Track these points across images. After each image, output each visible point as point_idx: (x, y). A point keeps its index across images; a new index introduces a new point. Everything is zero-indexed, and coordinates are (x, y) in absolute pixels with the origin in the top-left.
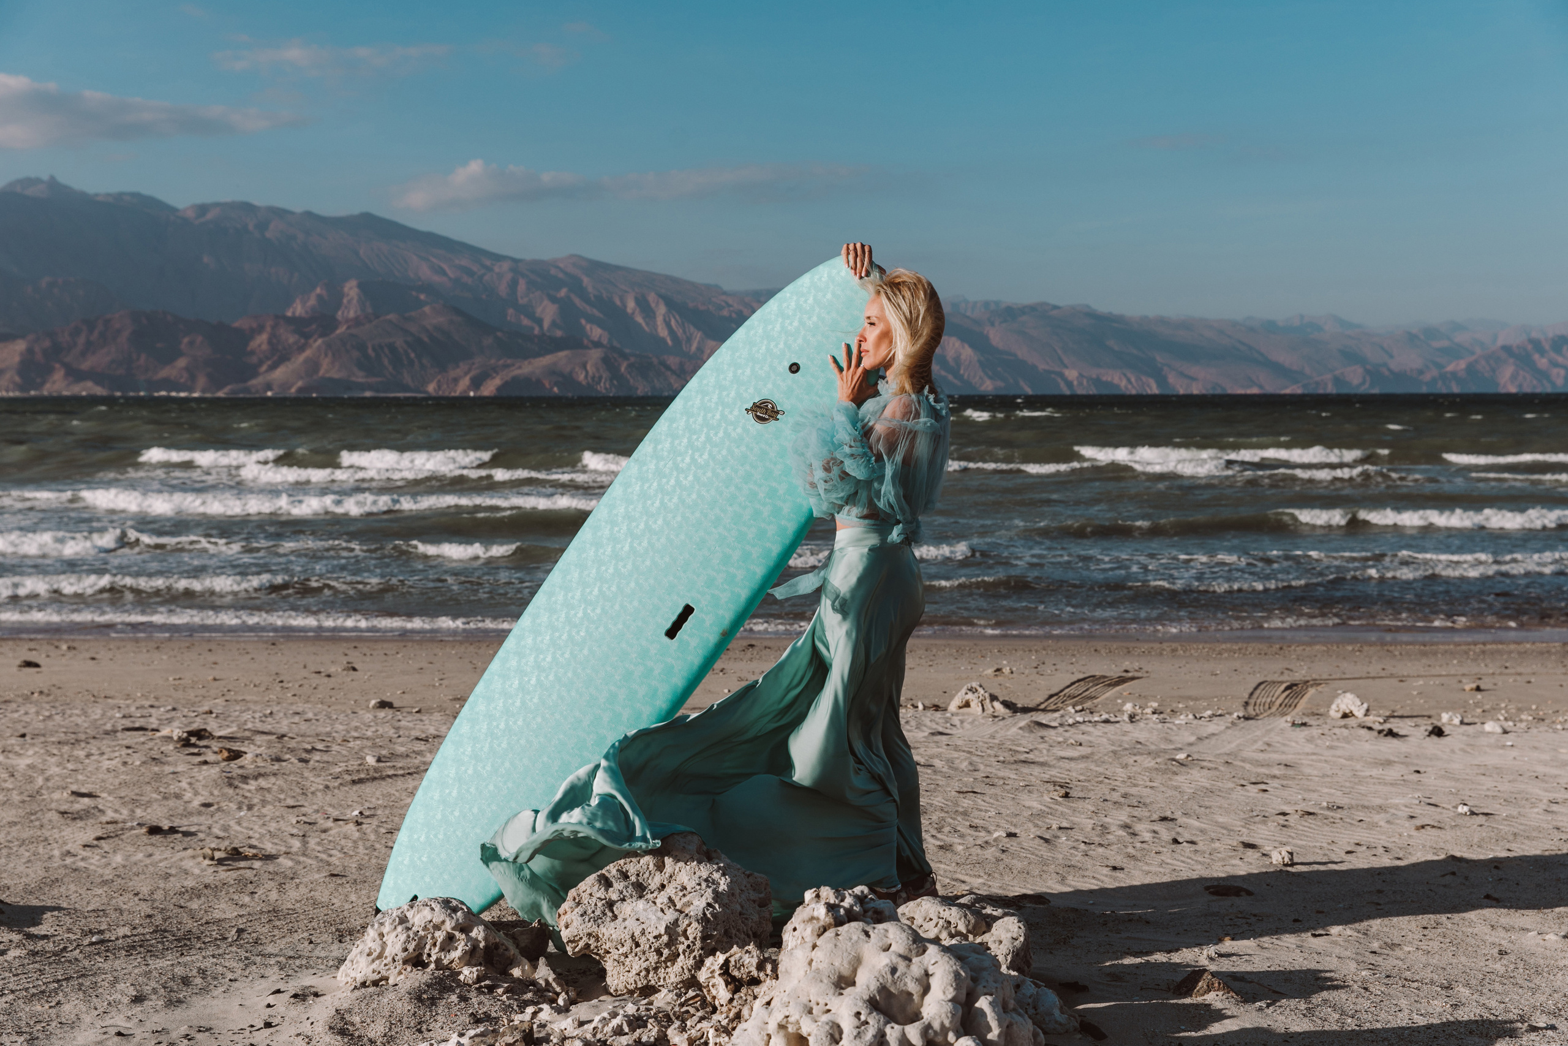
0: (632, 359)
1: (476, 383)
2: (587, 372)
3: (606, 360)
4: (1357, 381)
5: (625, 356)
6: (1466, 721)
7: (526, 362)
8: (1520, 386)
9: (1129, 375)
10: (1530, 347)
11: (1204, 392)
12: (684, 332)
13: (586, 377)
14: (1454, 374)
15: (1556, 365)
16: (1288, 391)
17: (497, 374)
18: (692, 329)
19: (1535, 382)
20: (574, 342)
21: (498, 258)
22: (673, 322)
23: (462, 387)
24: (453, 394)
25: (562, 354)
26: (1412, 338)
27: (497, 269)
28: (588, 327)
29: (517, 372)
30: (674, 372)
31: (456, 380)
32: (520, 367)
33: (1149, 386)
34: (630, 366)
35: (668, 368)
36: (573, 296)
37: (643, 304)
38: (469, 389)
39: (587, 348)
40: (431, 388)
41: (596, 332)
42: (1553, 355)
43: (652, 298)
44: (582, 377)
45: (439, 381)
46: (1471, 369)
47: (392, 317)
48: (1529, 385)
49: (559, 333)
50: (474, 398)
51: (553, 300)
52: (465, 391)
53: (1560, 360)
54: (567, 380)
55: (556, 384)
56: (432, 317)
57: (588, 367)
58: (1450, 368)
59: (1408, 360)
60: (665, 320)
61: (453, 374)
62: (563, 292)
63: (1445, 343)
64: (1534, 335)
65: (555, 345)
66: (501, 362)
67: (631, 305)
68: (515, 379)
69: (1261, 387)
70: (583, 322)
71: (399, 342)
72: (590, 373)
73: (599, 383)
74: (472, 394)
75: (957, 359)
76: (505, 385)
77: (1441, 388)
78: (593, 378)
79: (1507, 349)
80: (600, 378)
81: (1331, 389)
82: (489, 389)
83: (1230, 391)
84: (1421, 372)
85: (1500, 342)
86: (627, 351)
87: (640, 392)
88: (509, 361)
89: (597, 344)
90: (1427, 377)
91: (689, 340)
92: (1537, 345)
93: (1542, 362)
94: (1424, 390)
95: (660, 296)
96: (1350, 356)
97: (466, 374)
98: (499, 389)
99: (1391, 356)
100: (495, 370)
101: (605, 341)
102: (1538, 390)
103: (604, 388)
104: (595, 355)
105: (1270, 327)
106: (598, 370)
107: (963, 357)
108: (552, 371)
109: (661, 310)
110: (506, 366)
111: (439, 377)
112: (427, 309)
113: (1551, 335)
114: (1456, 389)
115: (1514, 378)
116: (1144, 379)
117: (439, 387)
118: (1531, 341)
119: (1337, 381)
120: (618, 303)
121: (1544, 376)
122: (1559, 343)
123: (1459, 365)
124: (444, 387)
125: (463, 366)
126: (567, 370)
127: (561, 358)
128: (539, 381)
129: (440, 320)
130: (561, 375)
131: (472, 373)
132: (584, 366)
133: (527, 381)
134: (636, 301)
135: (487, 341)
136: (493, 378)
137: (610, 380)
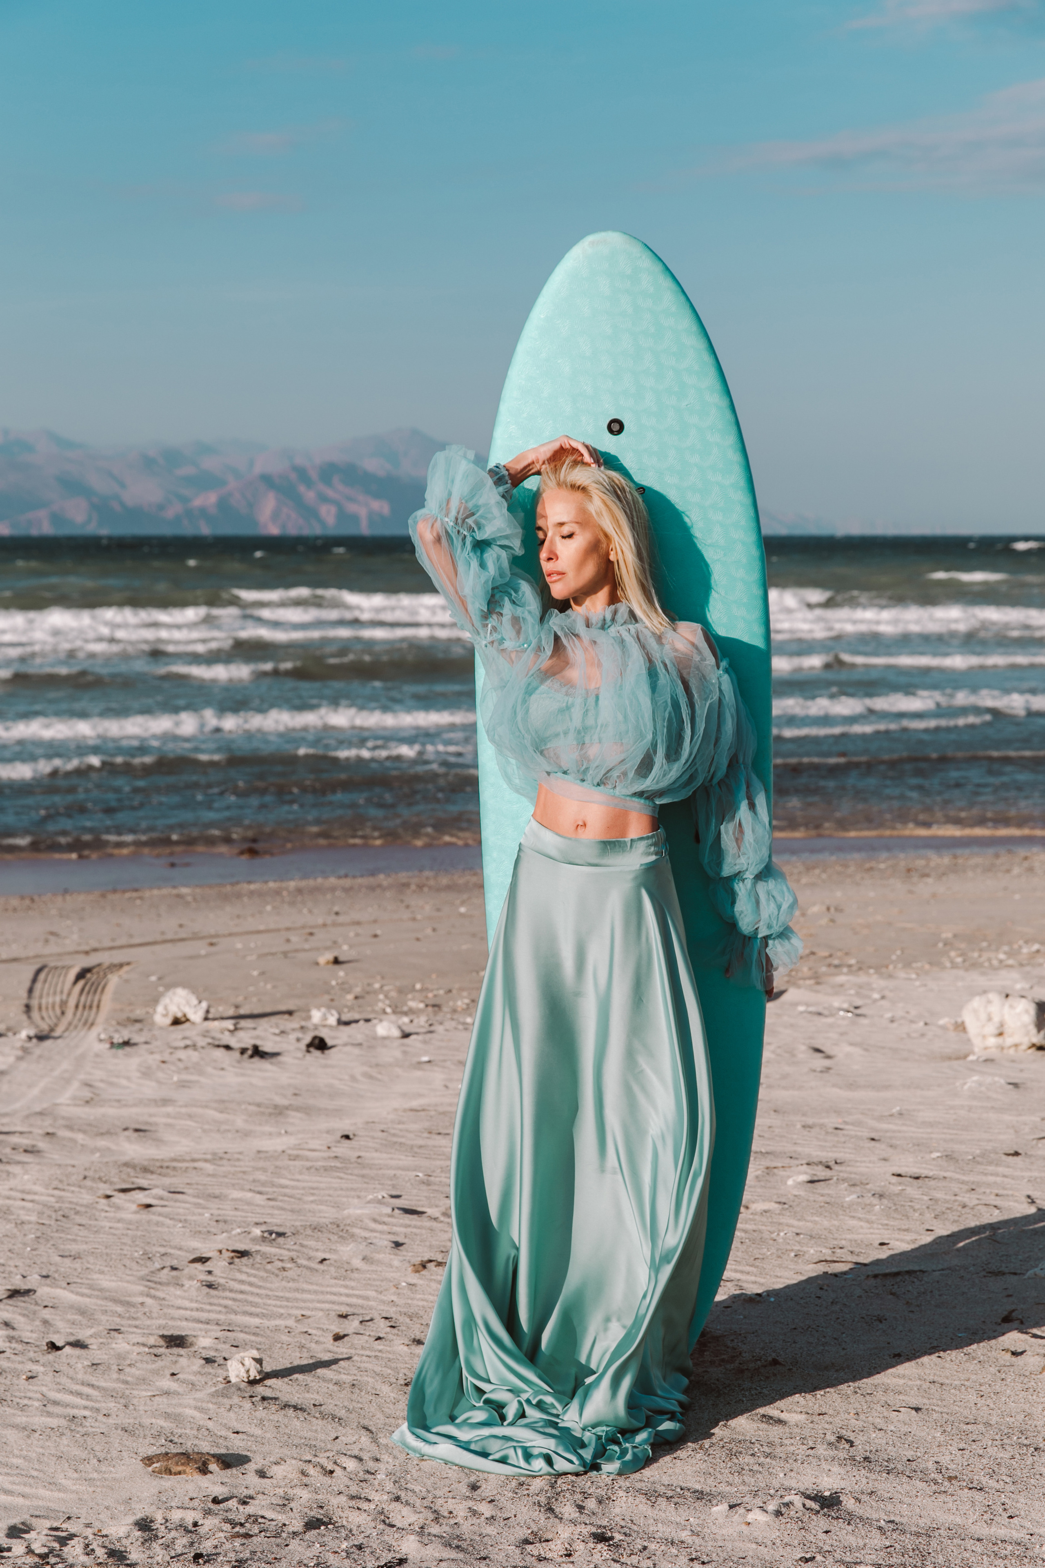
4: (80, 519)
6: (346, 1017)
8: (284, 526)
10: (294, 476)
14: (203, 511)
15: (324, 499)
19: (301, 521)
26: (148, 463)
42: (321, 486)
46: (223, 504)
48: (294, 525)
53: (330, 493)
58: (197, 502)
59: (144, 492)
63: (190, 470)
64: (299, 461)
77: (187, 529)
79: (267, 480)
81: (47, 529)
84: (161, 507)
85: (258, 469)
90: (170, 513)
92: (302, 473)
93: (310, 496)
94: (167, 531)
96: (71, 485)
99: (123, 486)
102: (305, 533)
113: (318, 462)
114: (205, 530)
115: (275, 515)
118: (296, 469)
119: (56, 519)
121: (310, 513)
122: (329, 472)
123: (209, 499)
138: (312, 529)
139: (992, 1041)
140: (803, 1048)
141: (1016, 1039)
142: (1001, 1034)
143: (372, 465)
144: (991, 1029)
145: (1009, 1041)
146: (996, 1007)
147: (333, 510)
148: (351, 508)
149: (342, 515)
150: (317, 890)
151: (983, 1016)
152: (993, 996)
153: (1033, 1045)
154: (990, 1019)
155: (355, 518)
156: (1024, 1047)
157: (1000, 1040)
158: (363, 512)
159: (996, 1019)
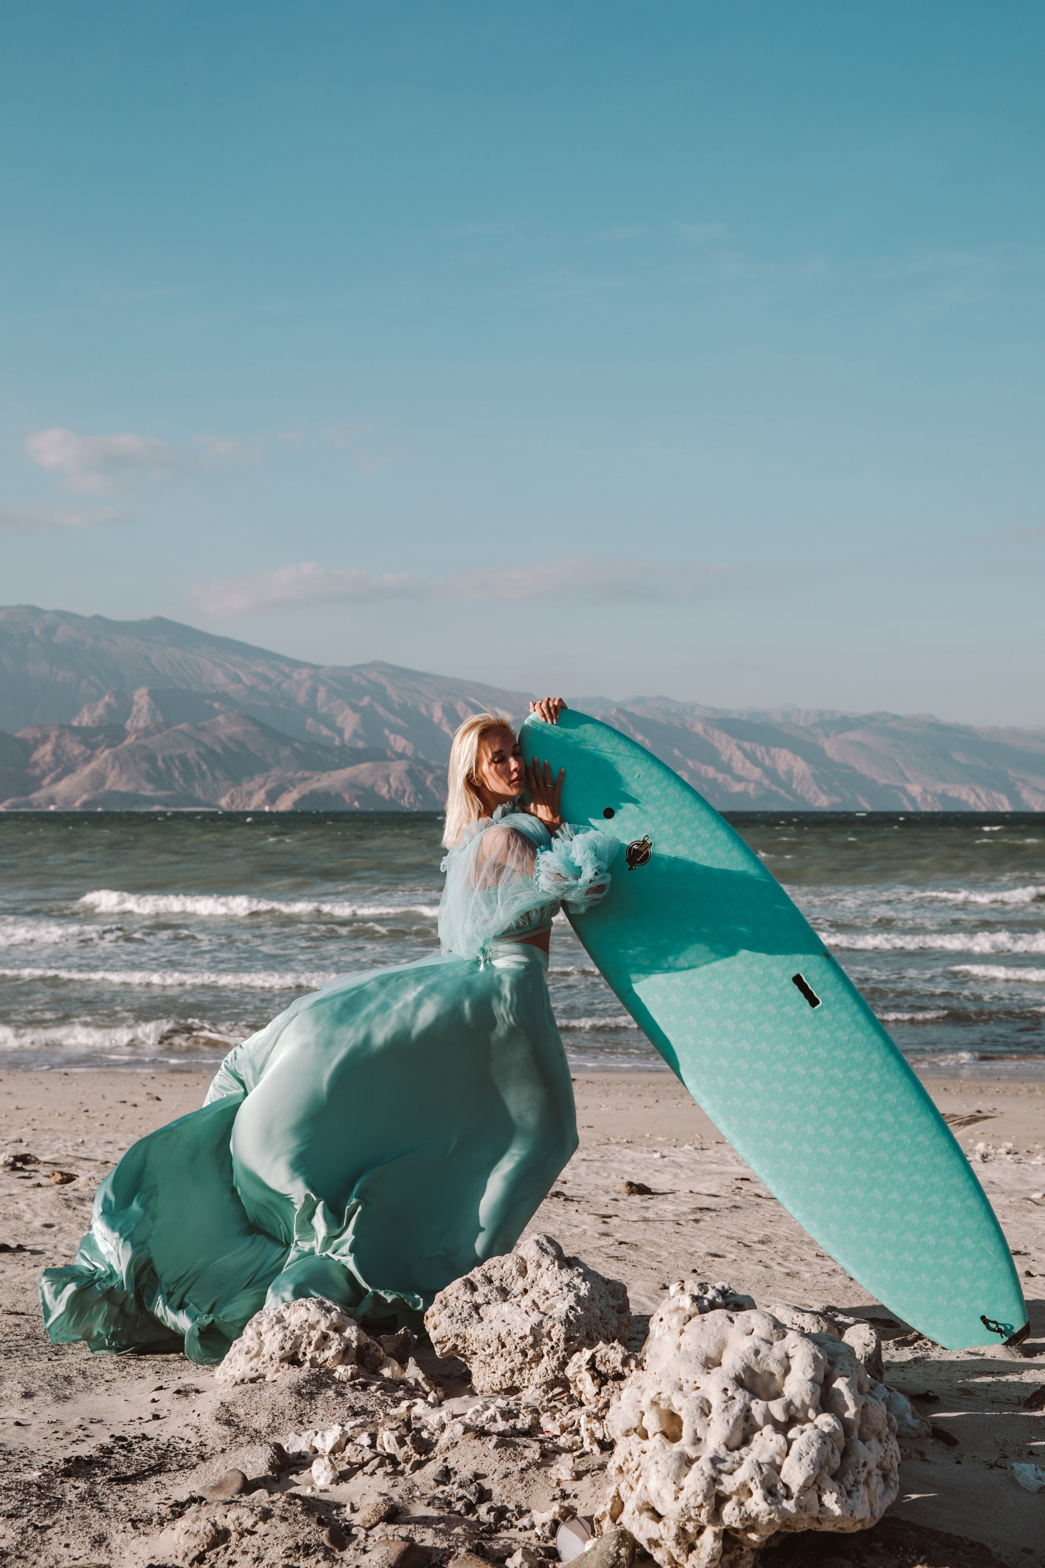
0: (438, 773)
1: (272, 797)
2: (390, 786)
3: (410, 773)
5: (432, 769)
7: (325, 775)
9: (978, 790)
13: (389, 791)
17: (295, 787)
20: (377, 753)
21: (298, 665)
23: (257, 802)
24: (247, 809)
25: (363, 766)
27: (296, 676)
28: (392, 737)
29: (315, 785)
31: (250, 794)
32: (318, 780)
33: (1000, 803)
34: (436, 779)
36: (376, 705)
37: (451, 713)
38: (264, 803)
39: (390, 759)
40: (224, 802)
41: (400, 743)
43: (460, 706)
44: (384, 791)
45: (232, 795)
47: (183, 726)
49: (361, 744)
50: (271, 813)
51: (355, 708)
52: (260, 806)
54: (369, 793)
55: (358, 798)
56: (226, 726)
57: (391, 780)
61: (247, 787)
62: (366, 701)
65: (354, 757)
66: (299, 775)
67: (438, 714)
68: (313, 794)
70: (387, 732)
71: (191, 754)
72: (394, 787)
73: (403, 797)
74: (267, 809)
75: (789, 773)
76: (303, 799)
78: (397, 791)
80: (404, 792)
82: (285, 804)
86: (433, 763)
88: (307, 774)
89: (401, 756)
95: (469, 705)
97: (261, 787)
98: (295, 804)
100: (293, 783)
101: (409, 753)
103: (408, 802)
104: (398, 768)
106: (401, 783)
107: (795, 771)
108: (353, 785)
110: (304, 779)
111: (233, 790)
112: (221, 718)
116: (995, 794)
117: (232, 801)
120: (424, 711)
124: (238, 801)
125: (259, 780)
126: (369, 782)
127: (362, 771)
128: (338, 796)
129: (235, 730)
130: (363, 788)
131: (269, 786)
132: (387, 779)
133: (326, 795)
134: (444, 710)
135: (285, 752)
136: (290, 792)
137: (416, 794)
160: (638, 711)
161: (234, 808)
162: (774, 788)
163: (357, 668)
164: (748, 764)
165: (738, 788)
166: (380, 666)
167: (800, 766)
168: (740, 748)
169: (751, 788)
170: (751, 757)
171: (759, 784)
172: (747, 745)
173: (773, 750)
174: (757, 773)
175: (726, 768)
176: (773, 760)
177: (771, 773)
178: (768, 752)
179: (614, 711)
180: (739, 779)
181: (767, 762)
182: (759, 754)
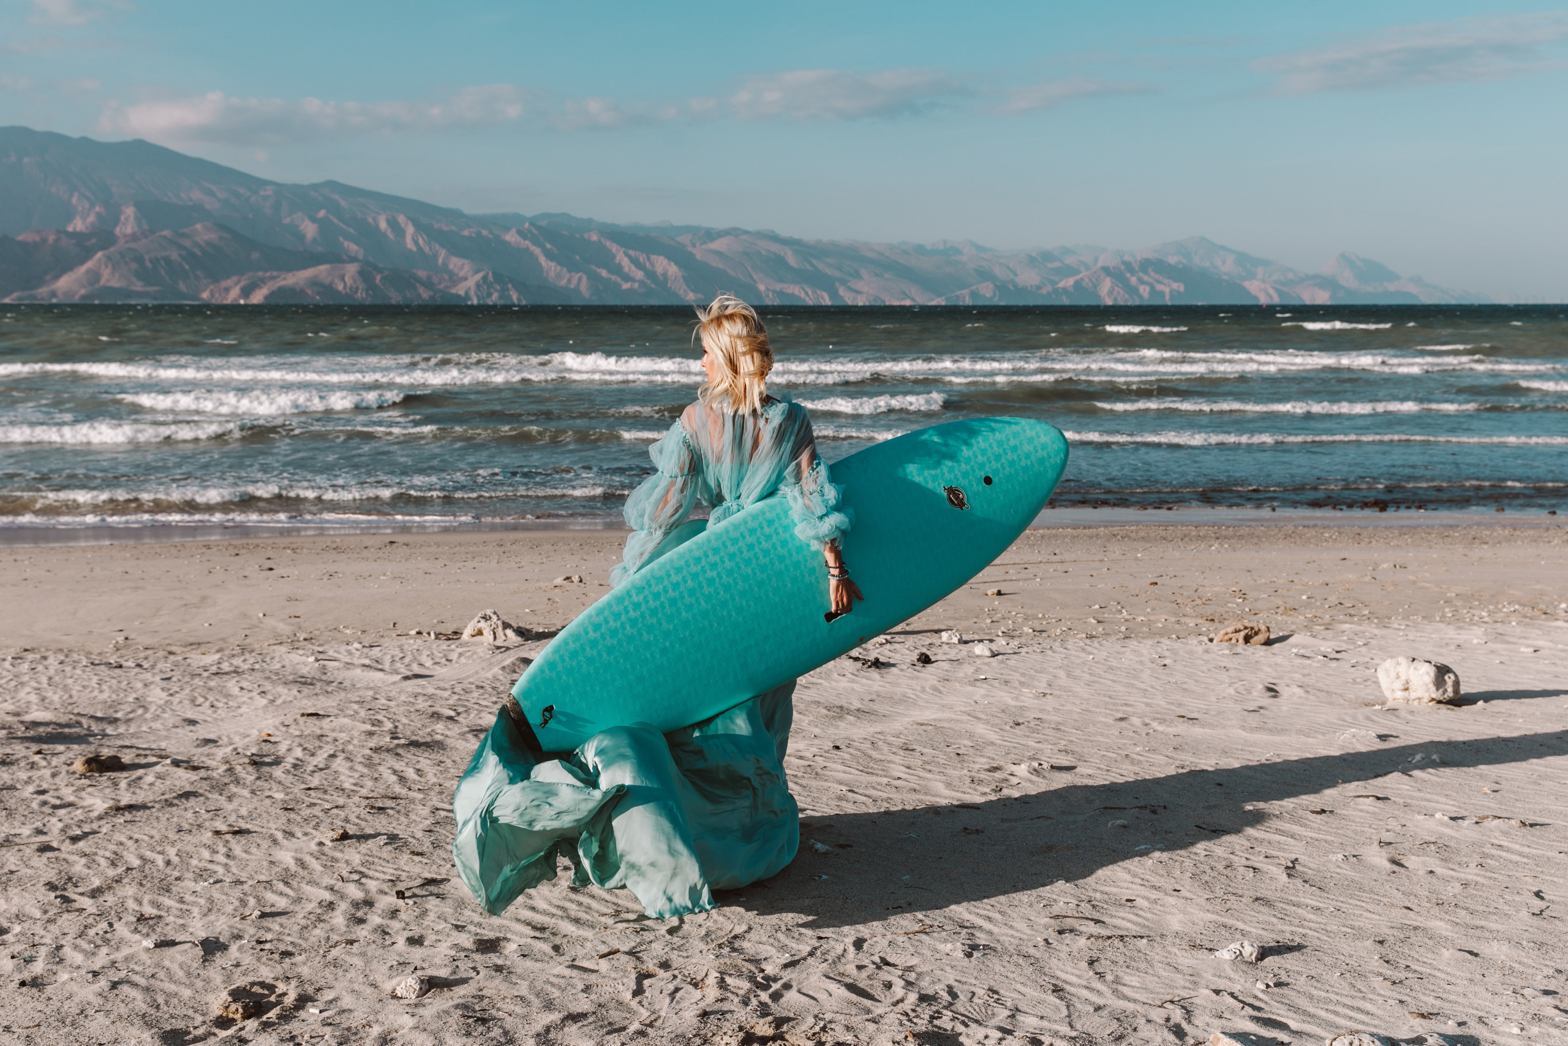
0: (386, 273)
1: (246, 292)
2: (345, 283)
3: (361, 273)
4: (988, 295)
5: (380, 271)
7: (290, 275)
8: (1115, 299)
9: (807, 289)
10: (1123, 267)
11: (867, 304)
12: (431, 249)
13: (345, 288)
14: (1065, 290)
15: (1141, 281)
16: (934, 303)
17: (265, 284)
18: (438, 247)
19: (1126, 296)
20: (335, 258)
21: (263, 183)
22: (421, 241)
23: (233, 296)
24: (225, 302)
25: (322, 267)
26: (1032, 261)
27: (262, 193)
28: (346, 244)
29: (283, 283)
30: (422, 284)
31: (227, 290)
32: (285, 279)
33: (823, 298)
34: (383, 279)
35: (418, 280)
36: (331, 217)
37: (393, 223)
38: (240, 297)
39: (344, 262)
40: (205, 295)
41: (353, 248)
42: (1141, 274)
43: (401, 219)
44: (340, 287)
45: (212, 291)
46: (1077, 284)
47: (166, 233)
48: (1123, 299)
49: (320, 249)
50: (246, 306)
51: (313, 220)
52: (236, 300)
53: (1146, 278)
54: (329, 289)
55: (318, 293)
56: (203, 233)
57: (346, 279)
58: (1061, 285)
59: (1028, 278)
60: (413, 239)
61: (225, 284)
62: (322, 213)
63: (1056, 264)
64: (1127, 258)
65: (314, 259)
66: (268, 274)
67: (383, 225)
68: (281, 291)
69: (913, 299)
70: (341, 239)
71: (174, 255)
72: (348, 285)
73: (356, 292)
74: (242, 302)
75: (665, 275)
76: (272, 294)
77: (1054, 301)
78: (351, 288)
79: (1106, 270)
80: (357, 288)
81: (968, 301)
82: (258, 297)
83: (887, 303)
84: (1039, 288)
85: (1100, 264)
86: (381, 265)
87: (393, 302)
88: (275, 274)
89: (353, 259)
90: (1044, 291)
91: (435, 256)
92: (1128, 265)
93: (1134, 280)
94: (1042, 302)
95: (409, 218)
96: (984, 275)
97: (236, 284)
98: (266, 298)
99: (1016, 275)
100: (264, 281)
101: (361, 256)
102: (1129, 304)
103: (362, 296)
104: (351, 269)
105: (920, 250)
106: (355, 281)
107: (670, 273)
108: (314, 282)
109: (410, 230)
110: (273, 278)
111: (212, 287)
112: (199, 226)
113: (1139, 258)
114: (1065, 301)
115: (1110, 292)
116: (819, 292)
117: (212, 295)
118: (1124, 263)
119: (973, 294)
120: (370, 220)
121: (1133, 291)
122: (1146, 265)
123: (1069, 282)
124: (217, 295)
125: (235, 279)
126: (327, 281)
127: (322, 270)
128: (302, 291)
129: (212, 236)
130: (322, 285)
131: (242, 283)
132: (343, 278)
133: (291, 291)
134: (388, 221)
135: (255, 255)
136: (261, 288)
137: (367, 290)
138: (1137, 302)
139: (1400, 694)
140: (1261, 686)
141: (1419, 694)
142: (1406, 689)
143: (1172, 260)
144: (1399, 685)
145: (1413, 695)
146: (1405, 669)
147: (1148, 289)
148: (1159, 287)
149: (1153, 291)
150: (1056, 536)
151: (1393, 675)
152: (1402, 660)
153: (1433, 699)
154: (1398, 677)
155: (1162, 294)
156: (1426, 700)
157: (1406, 694)
158: (1167, 290)
159: (1403, 678)
160: (544, 223)
161: (214, 301)
162: (653, 286)
163: (314, 187)
164: (633, 268)
165: (626, 286)
166: (331, 185)
167: (673, 270)
168: (627, 255)
169: (636, 285)
170: (634, 261)
171: (641, 282)
172: (632, 253)
173: (653, 257)
174: (639, 275)
175: (618, 270)
176: (652, 265)
177: (651, 274)
178: (649, 259)
179: (527, 225)
180: (627, 278)
181: (648, 265)
182: (641, 260)
